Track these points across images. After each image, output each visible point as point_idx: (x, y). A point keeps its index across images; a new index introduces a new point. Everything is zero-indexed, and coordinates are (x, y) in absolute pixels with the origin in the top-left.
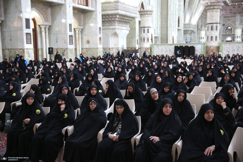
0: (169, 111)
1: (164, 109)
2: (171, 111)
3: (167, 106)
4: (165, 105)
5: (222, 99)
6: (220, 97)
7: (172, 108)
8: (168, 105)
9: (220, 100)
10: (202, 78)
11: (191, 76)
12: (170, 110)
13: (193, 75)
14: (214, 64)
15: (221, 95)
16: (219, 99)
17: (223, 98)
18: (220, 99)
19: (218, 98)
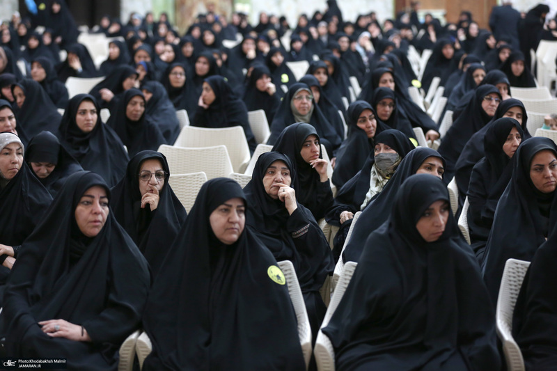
0: (100, 218)
1: (82, 212)
2: (106, 217)
3: (92, 197)
4: (83, 195)
5: (284, 174)
6: (279, 166)
7: (108, 205)
8: (97, 193)
9: (279, 176)
10: (183, 115)
11: (135, 103)
12: (102, 214)
13: (143, 98)
14: (224, 57)
15: (281, 157)
16: (273, 173)
17: (288, 171)
18: (279, 173)
19: (270, 170)
